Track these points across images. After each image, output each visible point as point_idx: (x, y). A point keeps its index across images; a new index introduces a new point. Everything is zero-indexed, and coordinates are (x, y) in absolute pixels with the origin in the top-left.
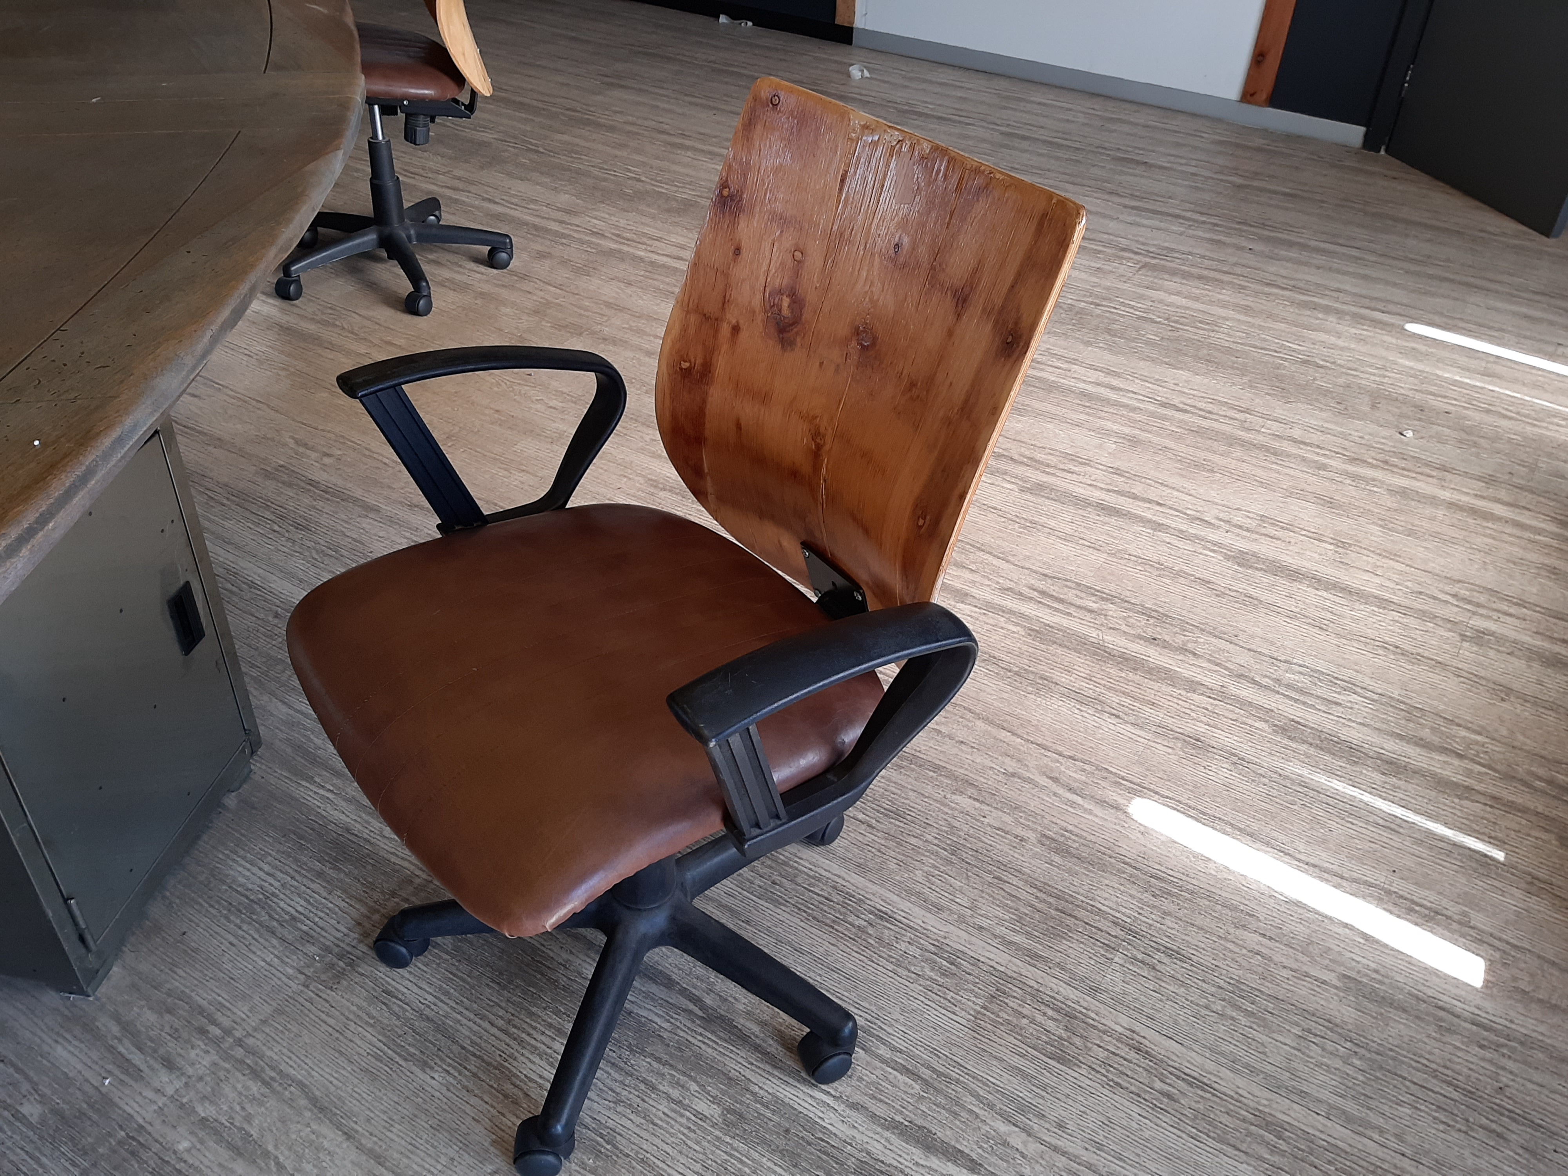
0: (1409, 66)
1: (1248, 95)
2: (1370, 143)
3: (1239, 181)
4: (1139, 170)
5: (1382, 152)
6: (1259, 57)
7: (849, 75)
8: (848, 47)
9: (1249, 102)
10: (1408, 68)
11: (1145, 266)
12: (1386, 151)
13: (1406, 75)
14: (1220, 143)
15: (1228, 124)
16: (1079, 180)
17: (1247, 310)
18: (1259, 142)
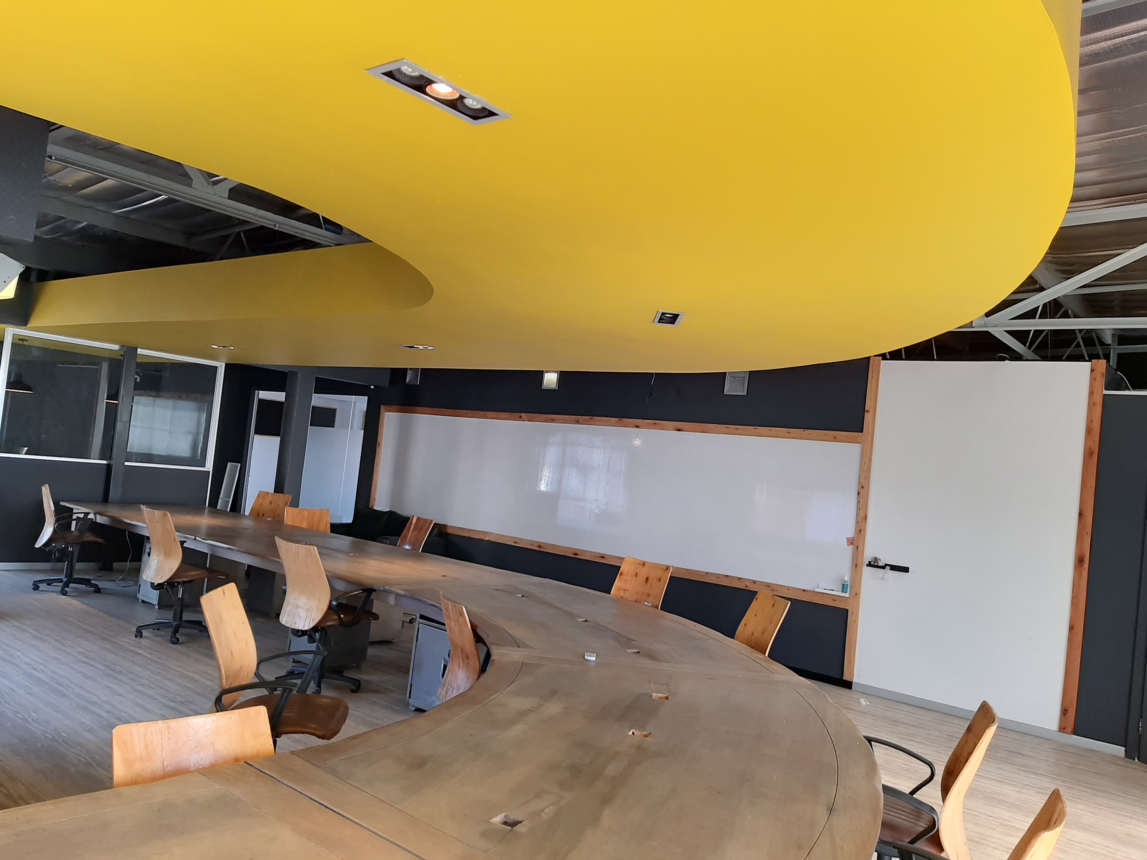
0: (1139, 720)
1: (1062, 729)
2: (1129, 755)
3: (1070, 765)
4: (1020, 756)
5: (1136, 760)
6: (1064, 712)
7: (860, 703)
8: (850, 690)
9: (1063, 732)
10: (1139, 721)
11: (1039, 792)
12: (1138, 759)
13: (1139, 724)
14: (1053, 749)
15: (1053, 741)
16: (993, 757)
17: (1093, 813)
18: (1073, 750)
